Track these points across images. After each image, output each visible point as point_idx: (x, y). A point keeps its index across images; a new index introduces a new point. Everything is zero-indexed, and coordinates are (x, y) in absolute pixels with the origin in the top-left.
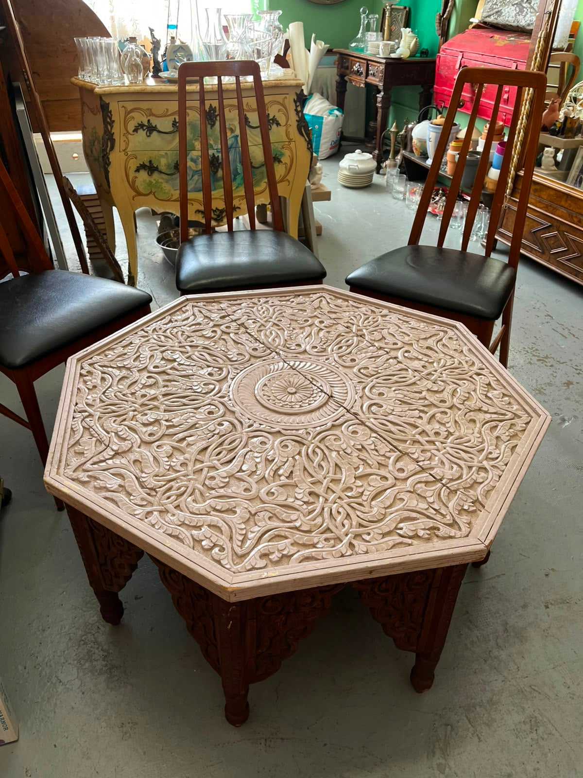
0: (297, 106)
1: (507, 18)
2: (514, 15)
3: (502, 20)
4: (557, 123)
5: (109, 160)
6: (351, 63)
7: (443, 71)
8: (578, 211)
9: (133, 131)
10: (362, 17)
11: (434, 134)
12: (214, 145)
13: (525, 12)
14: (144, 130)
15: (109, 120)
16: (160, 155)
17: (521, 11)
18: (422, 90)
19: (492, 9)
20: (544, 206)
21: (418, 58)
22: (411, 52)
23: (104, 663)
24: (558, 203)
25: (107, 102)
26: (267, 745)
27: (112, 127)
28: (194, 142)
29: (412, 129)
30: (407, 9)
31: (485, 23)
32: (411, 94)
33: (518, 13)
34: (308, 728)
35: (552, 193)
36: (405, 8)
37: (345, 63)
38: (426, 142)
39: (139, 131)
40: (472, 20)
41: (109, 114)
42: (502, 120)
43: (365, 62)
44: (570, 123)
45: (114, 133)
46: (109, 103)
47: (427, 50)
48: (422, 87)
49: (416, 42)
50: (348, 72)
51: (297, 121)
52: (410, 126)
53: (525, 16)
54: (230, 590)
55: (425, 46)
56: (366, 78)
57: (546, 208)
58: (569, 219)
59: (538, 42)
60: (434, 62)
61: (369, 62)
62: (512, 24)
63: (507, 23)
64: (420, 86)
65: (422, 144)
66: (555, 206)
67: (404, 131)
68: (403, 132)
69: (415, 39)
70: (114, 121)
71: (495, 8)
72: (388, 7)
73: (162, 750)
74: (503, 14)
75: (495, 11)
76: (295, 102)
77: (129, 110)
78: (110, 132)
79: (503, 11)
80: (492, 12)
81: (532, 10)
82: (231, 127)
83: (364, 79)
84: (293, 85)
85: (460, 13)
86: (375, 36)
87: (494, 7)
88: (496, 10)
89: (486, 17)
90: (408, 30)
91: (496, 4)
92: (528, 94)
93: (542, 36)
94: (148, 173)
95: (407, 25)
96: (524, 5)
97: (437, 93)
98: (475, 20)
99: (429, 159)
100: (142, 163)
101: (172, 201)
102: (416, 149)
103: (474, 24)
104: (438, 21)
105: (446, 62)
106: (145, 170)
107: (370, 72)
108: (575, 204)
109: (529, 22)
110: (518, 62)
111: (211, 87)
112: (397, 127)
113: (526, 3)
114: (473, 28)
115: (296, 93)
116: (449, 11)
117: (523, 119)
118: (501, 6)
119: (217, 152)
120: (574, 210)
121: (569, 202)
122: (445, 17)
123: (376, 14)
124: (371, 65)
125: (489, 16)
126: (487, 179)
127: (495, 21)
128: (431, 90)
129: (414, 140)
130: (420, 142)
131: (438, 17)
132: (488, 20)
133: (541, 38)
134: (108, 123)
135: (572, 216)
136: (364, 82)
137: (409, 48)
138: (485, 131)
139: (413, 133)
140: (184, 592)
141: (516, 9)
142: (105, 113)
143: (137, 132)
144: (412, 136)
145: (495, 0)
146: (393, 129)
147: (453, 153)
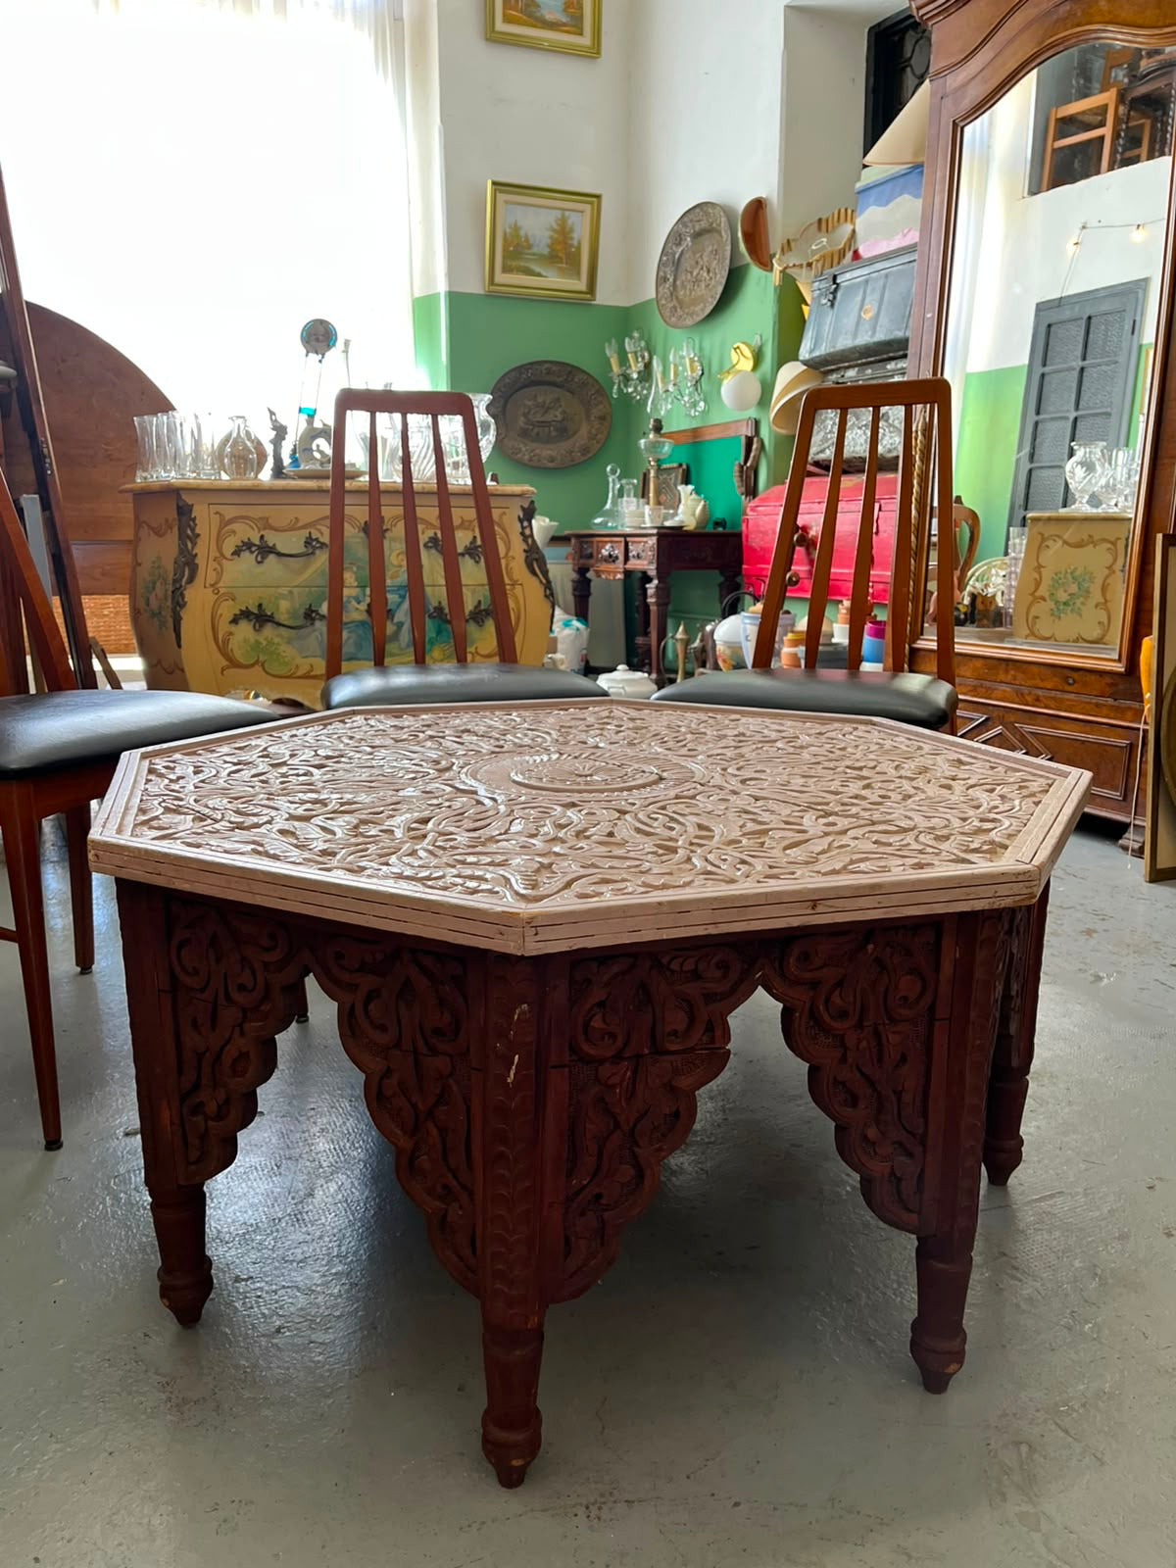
0: (523, 528)
1: (852, 450)
2: (862, 441)
4: (960, 606)
5: (183, 599)
6: (598, 547)
7: (755, 541)
8: (1029, 683)
9: (232, 554)
10: (610, 480)
11: (754, 628)
14: (252, 552)
15: (189, 532)
16: (280, 594)
18: (722, 579)
19: (825, 439)
20: (969, 688)
21: (710, 529)
22: (697, 523)
24: (993, 678)
25: (190, 503)
26: (592, 1516)
27: (194, 544)
29: (712, 632)
30: (684, 467)
31: (816, 464)
32: (703, 586)
35: (979, 663)
36: (681, 465)
37: (587, 548)
38: (741, 648)
39: (242, 554)
41: (191, 523)
43: (622, 539)
44: (982, 603)
45: (196, 555)
46: (193, 505)
47: (724, 520)
48: (722, 573)
49: (705, 506)
50: (592, 561)
51: (525, 551)
52: (708, 628)
54: (525, 916)
55: (719, 514)
56: (625, 563)
58: (1017, 700)
60: (739, 535)
61: (628, 539)
62: (863, 455)
63: (854, 455)
64: (717, 572)
65: (733, 652)
66: (988, 684)
67: (698, 641)
68: (697, 644)
69: (702, 503)
70: (199, 535)
71: (831, 438)
72: (652, 463)
73: (323, 1547)
75: (830, 442)
76: (521, 521)
77: (226, 519)
78: (190, 553)
80: (826, 445)
81: (891, 429)
83: (621, 566)
84: (516, 493)
85: (773, 461)
86: (635, 504)
87: (829, 436)
89: (818, 453)
90: (690, 487)
91: (831, 432)
93: (920, 428)
94: (254, 626)
95: (686, 481)
97: (749, 576)
100: (244, 609)
101: (299, 677)
102: (724, 661)
104: (737, 474)
105: (758, 526)
106: (250, 620)
107: (631, 555)
108: (1024, 672)
109: (889, 446)
110: (882, 501)
112: (686, 631)
115: (522, 507)
116: (754, 457)
120: (1023, 683)
121: (1012, 672)
122: (748, 464)
123: (633, 478)
124: (633, 542)
125: (822, 451)
128: (738, 579)
129: (718, 647)
130: (729, 647)
131: (737, 468)
132: (822, 456)
133: (917, 432)
134: (188, 537)
135: (1022, 694)
136: (622, 570)
137: (694, 515)
138: (844, 611)
139: (715, 637)
140: (398, 1045)
141: (865, 433)
142: (184, 519)
143: (239, 556)
144: (714, 641)
145: (830, 427)
146: (679, 635)
147: (792, 650)
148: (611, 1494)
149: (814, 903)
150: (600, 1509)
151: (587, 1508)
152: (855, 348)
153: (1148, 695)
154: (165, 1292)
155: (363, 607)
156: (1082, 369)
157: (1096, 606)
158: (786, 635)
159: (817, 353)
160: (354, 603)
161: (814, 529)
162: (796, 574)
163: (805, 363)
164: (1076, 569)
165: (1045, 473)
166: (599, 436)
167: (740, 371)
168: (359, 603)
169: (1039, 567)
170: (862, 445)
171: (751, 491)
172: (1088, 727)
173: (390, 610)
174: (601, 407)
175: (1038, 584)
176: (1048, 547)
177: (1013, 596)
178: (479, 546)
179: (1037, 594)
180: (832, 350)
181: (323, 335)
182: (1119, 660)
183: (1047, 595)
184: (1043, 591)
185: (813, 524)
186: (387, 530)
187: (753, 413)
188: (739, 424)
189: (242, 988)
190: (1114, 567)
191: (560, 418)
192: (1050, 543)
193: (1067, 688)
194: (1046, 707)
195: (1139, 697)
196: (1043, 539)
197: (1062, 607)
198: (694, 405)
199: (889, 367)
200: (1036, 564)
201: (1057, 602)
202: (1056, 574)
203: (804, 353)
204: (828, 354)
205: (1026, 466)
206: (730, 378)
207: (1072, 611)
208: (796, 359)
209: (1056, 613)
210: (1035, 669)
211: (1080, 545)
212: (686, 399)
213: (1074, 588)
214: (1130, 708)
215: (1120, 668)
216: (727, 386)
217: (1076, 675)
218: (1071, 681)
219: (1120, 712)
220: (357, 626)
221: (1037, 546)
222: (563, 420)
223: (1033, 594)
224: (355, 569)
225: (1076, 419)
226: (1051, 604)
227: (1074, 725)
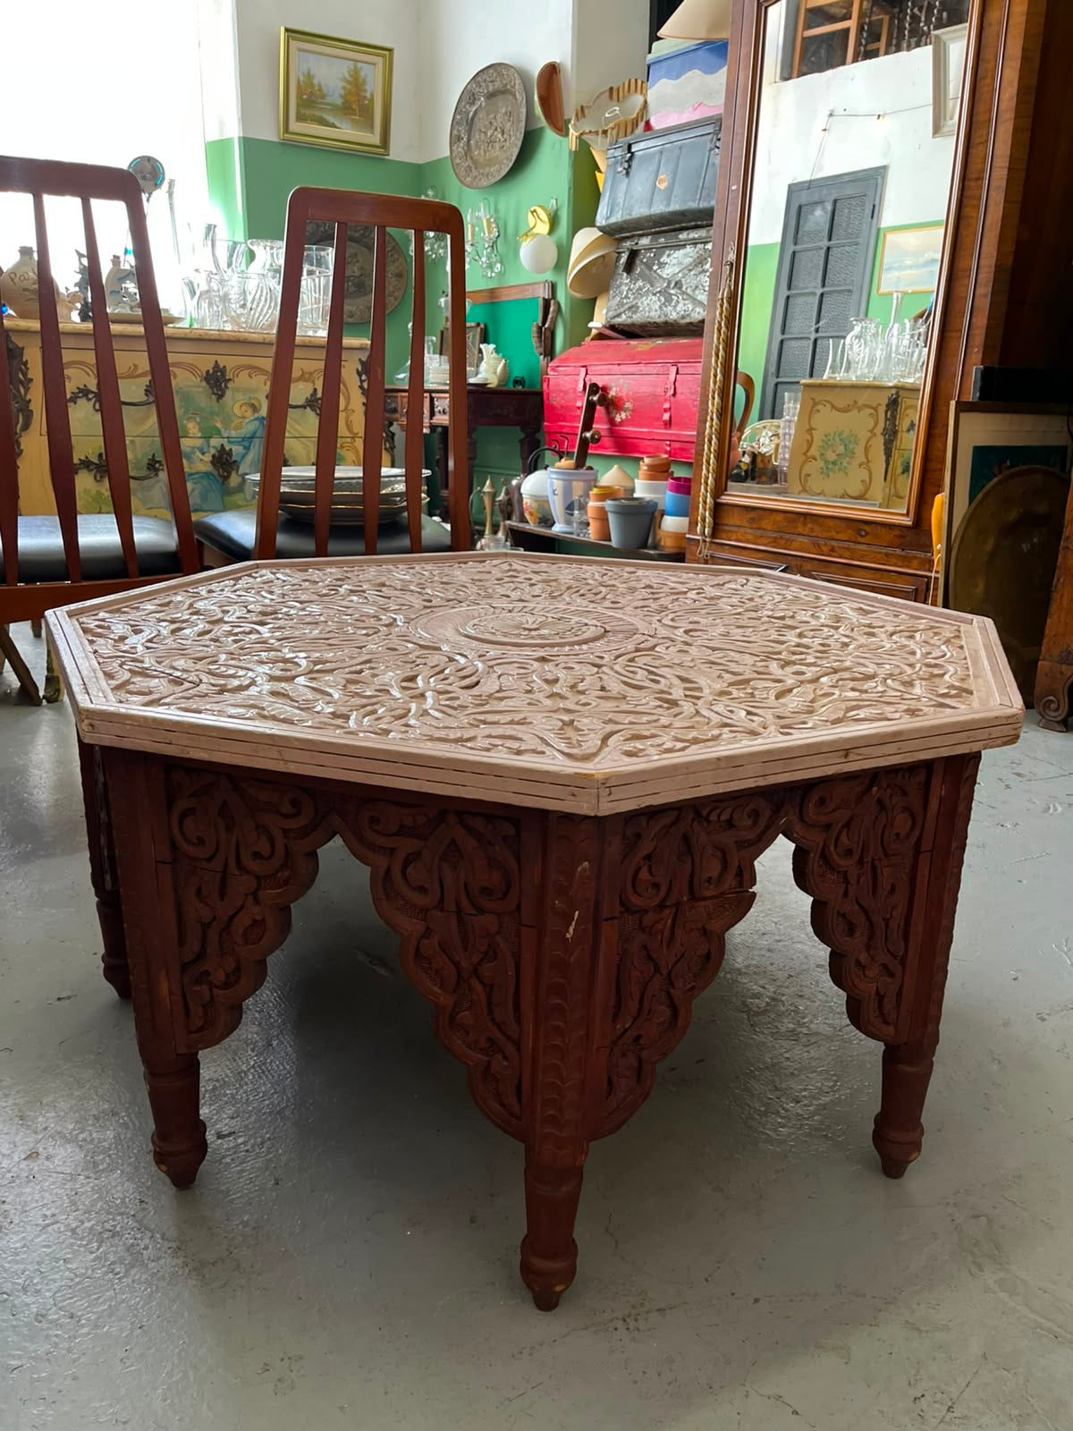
0: (362, 381)
1: (647, 314)
2: (657, 307)
3: (638, 318)
4: (742, 464)
5: (19, 447)
6: (402, 402)
7: (555, 400)
8: (826, 535)
9: (69, 401)
11: (561, 483)
12: (223, 430)
13: (674, 301)
14: (89, 400)
15: (22, 376)
17: (669, 299)
18: (523, 436)
19: (621, 304)
20: (770, 540)
21: (511, 387)
22: (499, 381)
23: (180, 1261)
24: (792, 531)
25: (20, 346)
26: (631, 1327)
27: (27, 390)
28: (185, 422)
29: (519, 487)
30: (482, 326)
31: (612, 327)
32: (501, 443)
33: (664, 304)
34: (707, 1280)
35: (779, 517)
36: (478, 325)
37: (390, 404)
38: (548, 501)
39: (79, 401)
40: (590, 325)
41: (23, 367)
42: (666, 452)
43: (427, 395)
44: (762, 461)
45: (30, 400)
46: (23, 348)
47: (523, 378)
48: (522, 430)
49: (505, 364)
50: (397, 415)
51: (364, 404)
52: (514, 482)
53: (675, 307)
54: (600, 777)
55: (517, 373)
56: (431, 419)
57: (775, 542)
58: (814, 550)
59: (718, 306)
60: (540, 394)
61: (434, 395)
62: (658, 320)
63: (649, 320)
64: (518, 428)
65: (539, 505)
66: (787, 536)
67: (503, 494)
68: (502, 497)
69: (504, 361)
70: (32, 380)
71: (627, 303)
73: (386, 1393)
74: (641, 309)
75: (626, 307)
76: (359, 374)
78: (23, 399)
79: (639, 304)
80: (622, 310)
81: (685, 297)
82: (253, 402)
83: (427, 421)
84: (356, 346)
85: (569, 321)
86: (438, 360)
87: (625, 301)
88: (630, 305)
89: (614, 317)
90: (492, 346)
91: (626, 297)
92: (715, 383)
93: (725, 295)
94: (95, 478)
95: (485, 340)
96: (672, 292)
97: (550, 433)
98: (597, 324)
99: (556, 525)
100: (83, 458)
102: (531, 514)
103: (594, 332)
104: (536, 335)
105: (558, 385)
106: (90, 471)
107: (435, 410)
109: (682, 313)
110: (679, 365)
111: (217, 333)
112: (492, 485)
113: (673, 288)
114: (592, 339)
115: (360, 360)
116: (552, 318)
117: (712, 419)
118: (634, 299)
119: (229, 442)
120: (820, 535)
121: (810, 525)
122: (546, 326)
124: (438, 398)
126: (660, 533)
127: (629, 321)
128: (538, 436)
129: (525, 500)
130: (536, 501)
131: (535, 329)
132: (618, 320)
133: (722, 299)
134: (21, 382)
135: (819, 546)
136: (428, 425)
137: (495, 373)
138: (645, 468)
139: (522, 491)
140: (440, 905)
141: (659, 300)
142: (15, 362)
143: (75, 403)
144: (521, 494)
145: (625, 293)
146: (487, 488)
147: (599, 504)
148: (642, 1304)
149: (847, 752)
150: (636, 1320)
151: (625, 1321)
152: (650, 216)
153: (939, 546)
154: (160, 1158)
155: (208, 458)
156: (828, 248)
157: (860, 465)
158: (591, 490)
159: (613, 220)
160: (198, 454)
161: (614, 389)
162: (597, 432)
163: (601, 229)
164: (843, 431)
165: (794, 344)
166: (396, 293)
167: (537, 234)
168: (203, 454)
169: (810, 430)
170: (656, 310)
171: (549, 352)
172: (878, 575)
173: (235, 461)
174: (397, 264)
175: (810, 444)
176: (819, 411)
177: (787, 456)
178: (319, 399)
179: (809, 454)
180: (628, 217)
181: (150, 174)
182: (907, 514)
183: (817, 455)
184: (814, 452)
185: (613, 384)
186: (230, 380)
187: (549, 276)
188: (536, 286)
189: (257, 855)
190: (875, 431)
191: (357, 274)
192: (819, 407)
193: (862, 540)
194: (841, 557)
195: (928, 547)
196: (815, 404)
197: (830, 466)
198: (491, 267)
199: (681, 236)
200: (808, 427)
201: (826, 462)
202: (825, 436)
203: (601, 220)
204: (624, 221)
205: (778, 337)
206: (528, 240)
207: (839, 470)
208: (592, 225)
209: (825, 472)
210: (831, 523)
211: (845, 410)
212: (484, 259)
213: (841, 449)
214: (916, 558)
215: (908, 521)
216: (525, 249)
217: (867, 528)
218: (863, 533)
219: (906, 561)
220: (202, 477)
221: (810, 410)
222: (361, 275)
223: (805, 454)
224: (198, 419)
225: (822, 295)
226: (822, 464)
227: (863, 572)
